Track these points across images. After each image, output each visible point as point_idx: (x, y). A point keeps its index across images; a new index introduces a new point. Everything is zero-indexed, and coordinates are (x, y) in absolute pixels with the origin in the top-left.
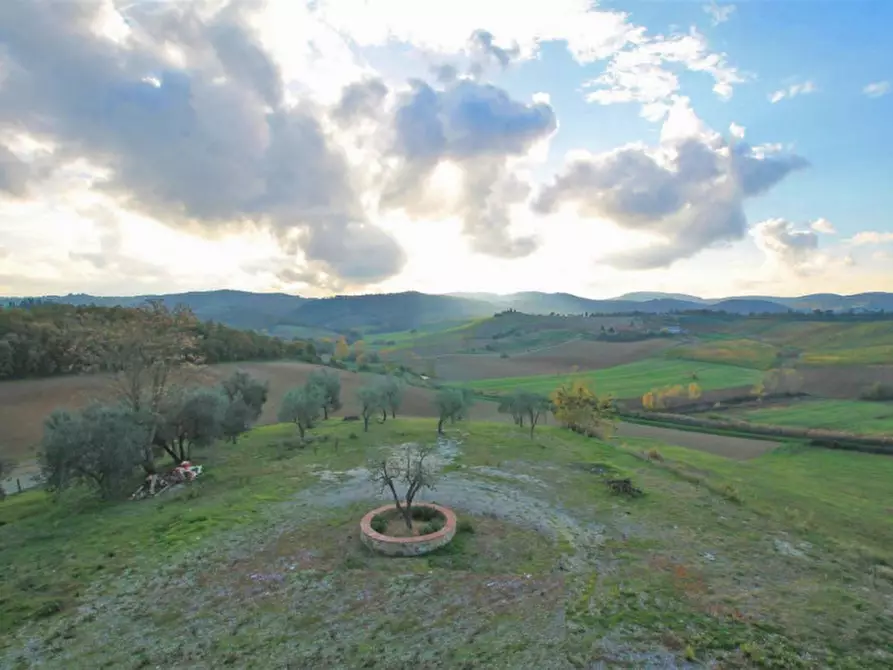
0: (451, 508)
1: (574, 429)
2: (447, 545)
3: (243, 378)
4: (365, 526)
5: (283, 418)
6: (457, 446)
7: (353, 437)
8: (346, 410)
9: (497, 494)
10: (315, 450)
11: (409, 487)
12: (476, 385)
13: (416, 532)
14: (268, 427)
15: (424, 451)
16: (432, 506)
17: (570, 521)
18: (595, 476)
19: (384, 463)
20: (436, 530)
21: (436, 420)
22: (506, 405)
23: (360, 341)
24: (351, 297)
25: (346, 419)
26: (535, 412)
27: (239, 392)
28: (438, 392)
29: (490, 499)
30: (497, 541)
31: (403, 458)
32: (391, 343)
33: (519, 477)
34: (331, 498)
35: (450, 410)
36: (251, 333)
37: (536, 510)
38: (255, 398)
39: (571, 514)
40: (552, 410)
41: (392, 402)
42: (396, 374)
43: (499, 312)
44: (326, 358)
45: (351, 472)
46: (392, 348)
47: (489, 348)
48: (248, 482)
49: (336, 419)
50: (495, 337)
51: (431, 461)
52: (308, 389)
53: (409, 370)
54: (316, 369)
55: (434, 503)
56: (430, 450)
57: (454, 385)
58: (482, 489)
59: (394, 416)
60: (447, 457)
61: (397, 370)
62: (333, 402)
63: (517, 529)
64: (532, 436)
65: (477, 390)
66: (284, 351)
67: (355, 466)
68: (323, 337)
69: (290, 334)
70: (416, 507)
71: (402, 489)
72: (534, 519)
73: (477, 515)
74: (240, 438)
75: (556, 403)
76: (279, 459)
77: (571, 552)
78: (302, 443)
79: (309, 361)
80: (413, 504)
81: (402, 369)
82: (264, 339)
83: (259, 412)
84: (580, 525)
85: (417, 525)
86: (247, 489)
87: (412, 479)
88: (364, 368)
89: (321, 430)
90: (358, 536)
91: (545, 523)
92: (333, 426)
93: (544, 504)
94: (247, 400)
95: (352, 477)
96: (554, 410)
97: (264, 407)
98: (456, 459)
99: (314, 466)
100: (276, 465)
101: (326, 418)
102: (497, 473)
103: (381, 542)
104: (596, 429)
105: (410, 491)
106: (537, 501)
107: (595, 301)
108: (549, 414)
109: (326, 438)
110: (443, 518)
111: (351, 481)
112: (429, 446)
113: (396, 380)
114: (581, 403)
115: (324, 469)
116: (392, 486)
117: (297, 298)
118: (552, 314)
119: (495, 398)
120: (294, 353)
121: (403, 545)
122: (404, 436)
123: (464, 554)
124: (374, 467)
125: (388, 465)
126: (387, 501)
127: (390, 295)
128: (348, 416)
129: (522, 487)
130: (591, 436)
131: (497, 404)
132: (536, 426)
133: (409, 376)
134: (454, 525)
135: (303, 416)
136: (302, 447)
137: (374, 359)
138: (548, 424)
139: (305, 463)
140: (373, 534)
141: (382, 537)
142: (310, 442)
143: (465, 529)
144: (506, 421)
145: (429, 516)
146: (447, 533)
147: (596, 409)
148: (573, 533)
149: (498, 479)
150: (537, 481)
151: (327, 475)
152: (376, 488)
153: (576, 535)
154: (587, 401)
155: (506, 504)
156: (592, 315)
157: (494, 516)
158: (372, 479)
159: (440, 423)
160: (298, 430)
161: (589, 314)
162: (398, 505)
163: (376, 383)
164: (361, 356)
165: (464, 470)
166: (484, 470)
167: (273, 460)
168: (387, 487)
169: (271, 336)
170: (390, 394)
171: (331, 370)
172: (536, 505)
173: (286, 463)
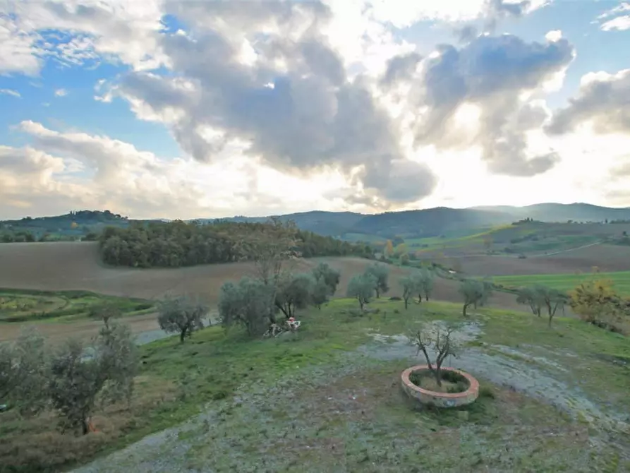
0: (473, 375)
1: (594, 323)
2: (471, 404)
3: (325, 267)
4: (405, 378)
5: (350, 295)
6: (479, 327)
7: (396, 312)
8: (391, 293)
9: (514, 370)
10: (370, 318)
11: (438, 353)
12: (495, 280)
13: (445, 390)
14: (341, 301)
15: (452, 327)
16: (457, 371)
17: (589, 404)
18: (617, 368)
19: (419, 333)
20: (461, 390)
21: (462, 305)
22: (524, 297)
23: (402, 244)
24: (395, 213)
25: (392, 299)
26: (553, 305)
27: (322, 276)
28: (463, 283)
29: (510, 374)
30: (516, 410)
31: (434, 331)
32: (426, 246)
33: (536, 359)
34: (381, 354)
35: (474, 297)
36: (330, 238)
37: (554, 389)
38: (333, 280)
39: (590, 398)
40: (571, 304)
41: (426, 289)
42: (429, 269)
43: (517, 221)
44: (378, 256)
45: (395, 337)
46: (426, 249)
47: (508, 251)
48: (326, 336)
49: (385, 298)
50: (513, 242)
51: (457, 337)
52: (365, 275)
53: (440, 266)
54: (371, 263)
55: (459, 369)
56: (455, 328)
57: (476, 278)
58: (502, 364)
59: (427, 300)
60: (470, 334)
61: (431, 266)
62: (382, 286)
63: (534, 402)
64: (550, 325)
65: (497, 284)
66: (351, 250)
67: (398, 333)
68: (376, 241)
69: (354, 239)
70: (444, 371)
71: (433, 356)
72: (552, 396)
73: (496, 385)
74: (323, 305)
75: (575, 298)
76: (347, 322)
77: (592, 433)
78: (361, 313)
79: (367, 258)
80: (442, 368)
81: (435, 265)
82: (338, 242)
83: (334, 290)
84: (601, 410)
85: (445, 384)
86: (326, 339)
87: (441, 348)
88: (405, 263)
89: (374, 305)
90: (400, 384)
91: (563, 402)
92: (382, 302)
93: (563, 385)
94: (327, 281)
95: (395, 341)
96: (573, 305)
97: (338, 287)
98: (479, 337)
99: (370, 329)
100: (345, 326)
101: (378, 297)
102: (514, 352)
103: (416, 392)
104: (618, 325)
105: (439, 357)
106: (554, 381)
107: (613, 209)
108: (568, 308)
109: (377, 311)
110: (467, 382)
111: (395, 344)
112: (456, 324)
113: (429, 272)
114: (601, 299)
115: (377, 333)
116: (425, 351)
117: (358, 215)
118: (570, 221)
119: (514, 291)
120: (357, 251)
121: (434, 398)
122: (434, 315)
123: (485, 414)
124: (412, 335)
125: (422, 335)
126: (421, 363)
127: (424, 211)
128: (393, 297)
129: (541, 368)
130: (613, 330)
131: (516, 296)
132: (553, 317)
133: (440, 271)
134: (477, 389)
135: (363, 295)
136: (361, 316)
137: (413, 257)
138: (566, 316)
139: (363, 327)
140: (411, 385)
141: (417, 388)
142: (366, 312)
143: (486, 394)
144: (525, 311)
145: (456, 380)
146: (470, 395)
147: (618, 306)
148: (593, 416)
149: (517, 358)
150: (555, 364)
151: (378, 337)
152: (413, 352)
153: (596, 418)
154: (609, 299)
155: (523, 380)
156: (613, 222)
157: (512, 388)
158: (409, 344)
159: (465, 307)
160: (359, 304)
161: (609, 221)
162: (430, 367)
163: (414, 274)
164: (403, 255)
165: (485, 347)
166: (503, 348)
167: (342, 322)
168: (422, 352)
169: (343, 240)
170: (424, 283)
171: (381, 264)
172: (555, 385)
173: (351, 325)
